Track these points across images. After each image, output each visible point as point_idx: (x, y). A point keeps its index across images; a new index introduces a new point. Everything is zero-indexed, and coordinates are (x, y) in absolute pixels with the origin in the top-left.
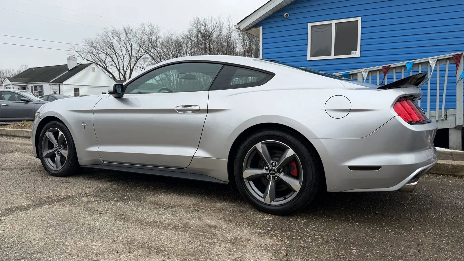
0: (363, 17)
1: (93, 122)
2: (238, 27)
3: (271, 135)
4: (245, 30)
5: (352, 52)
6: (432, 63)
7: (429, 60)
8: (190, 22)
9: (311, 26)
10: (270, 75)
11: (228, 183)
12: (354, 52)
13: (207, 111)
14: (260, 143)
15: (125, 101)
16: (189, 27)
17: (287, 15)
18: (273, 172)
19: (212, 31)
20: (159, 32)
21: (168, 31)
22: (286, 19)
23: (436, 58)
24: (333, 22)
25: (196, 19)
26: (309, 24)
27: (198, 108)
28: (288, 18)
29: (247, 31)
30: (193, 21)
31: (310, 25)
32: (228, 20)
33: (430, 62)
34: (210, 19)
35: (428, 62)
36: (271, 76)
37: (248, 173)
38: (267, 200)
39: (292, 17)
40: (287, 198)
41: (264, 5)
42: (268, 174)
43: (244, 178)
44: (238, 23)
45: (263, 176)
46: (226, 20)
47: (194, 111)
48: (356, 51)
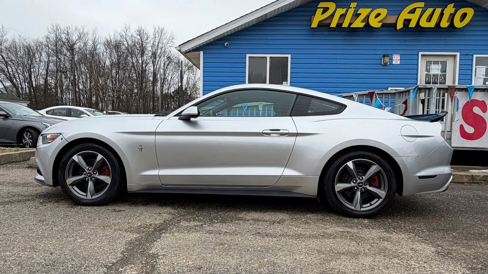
0: (292, 55)
1: (155, 146)
2: (179, 49)
3: (362, 155)
4: (185, 52)
5: (283, 82)
6: (355, 97)
7: (353, 95)
8: (48, 28)
9: (249, 57)
10: (342, 107)
11: (316, 197)
12: (285, 82)
13: (297, 135)
14: (351, 161)
16: (46, 33)
17: (227, 45)
18: (361, 184)
19: (76, 41)
20: (5, 35)
21: (19, 35)
22: (226, 48)
23: (358, 94)
24: (268, 56)
25: (55, 26)
26: (247, 54)
27: (287, 132)
28: (227, 47)
29: (186, 54)
30: (51, 27)
31: (248, 56)
32: (94, 31)
33: (354, 96)
34: (74, 28)
35: (352, 96)
37: (340, 187)
38: (358, 208)
39: (232, 47)
40: (372, 204)
41: (207, 33)
42: (356, 186)
43: (336, 191)
44: (179, 46)
45: (351, 188)
46: (91, 32)
48: (287, 82)
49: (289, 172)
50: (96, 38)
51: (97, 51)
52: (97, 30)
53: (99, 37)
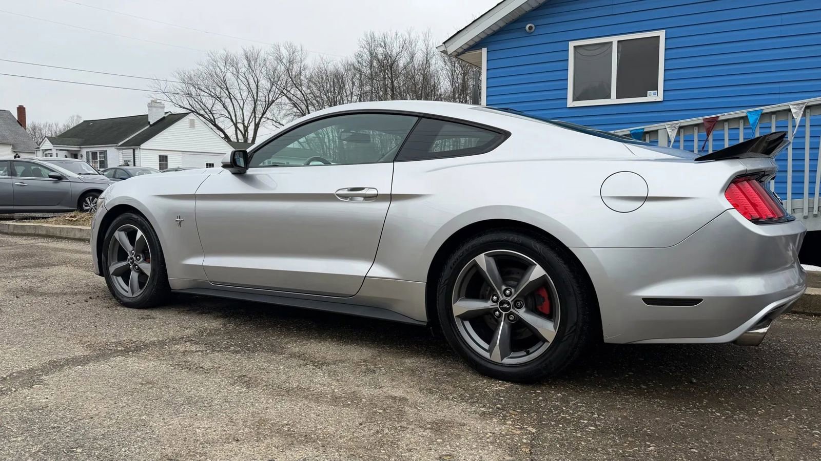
0: (668, 30)
1: (195, 216)
2: (443, 49)
3: (502, 241)
4: (456, 54)
5: (648, 92)
6: (795, 113)
7: (791, 107)
8: (359, 41)
9: (575, 47)
10: (502, 135)
11: (425, 324)
12: (652, 92)
13: (391, 197)
14: (483, 255)
15: (249, 180)
16: (357, 49)
17: (530, 28)
18: (506, 306)
19: (397, 55)
20: (304, 58)
21: (320, 56)
22: (530, 34)
23: (804, 103)
24: (615, 40)
25: (369, 35)
26: (570, 42)
27: (375, 192)
28: (531, 33)
29: (460, 57)
30: (364, 38)
31: (572, 45)
32: (426, 36)
33: (793, 111)
34: (394, 35)
35: (789, 110)
36: (503, 137)
37: (461, 306)
38: (496, 356)
39: (542, 30)
40: (530, 352)
41: (490, 11)
42: (497, 310)
43: (455, 315)
44: (444, 43)
45: (489, 312)
46: (422, 37)
47: (368, 198)
48: (656, 91)
49: (379, 271)
50: (429, 46)
51: (432, 68)
52: (430, 34)
53: (433, 44)
